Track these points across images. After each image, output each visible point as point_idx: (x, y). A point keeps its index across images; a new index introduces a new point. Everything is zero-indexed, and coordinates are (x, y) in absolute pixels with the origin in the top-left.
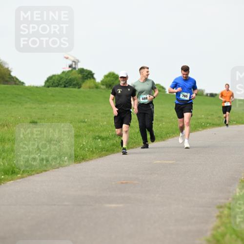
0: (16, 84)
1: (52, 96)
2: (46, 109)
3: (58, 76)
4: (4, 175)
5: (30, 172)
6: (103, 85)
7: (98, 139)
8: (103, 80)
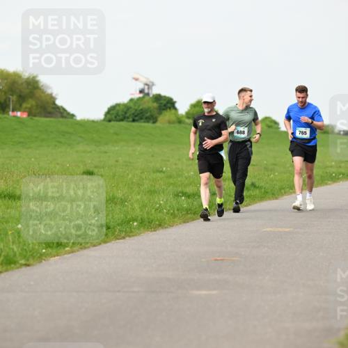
0: (62, 117)
1: (116, 134)
2: (106, 152)
3: (125, 105)
4: (46, 248)
5: (83, 245)
6: (188, 118)
7: (181, 197)
8: (189, 111)
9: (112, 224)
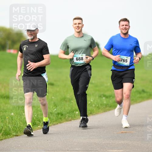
7: (103, 97)
9: (64, 113)
